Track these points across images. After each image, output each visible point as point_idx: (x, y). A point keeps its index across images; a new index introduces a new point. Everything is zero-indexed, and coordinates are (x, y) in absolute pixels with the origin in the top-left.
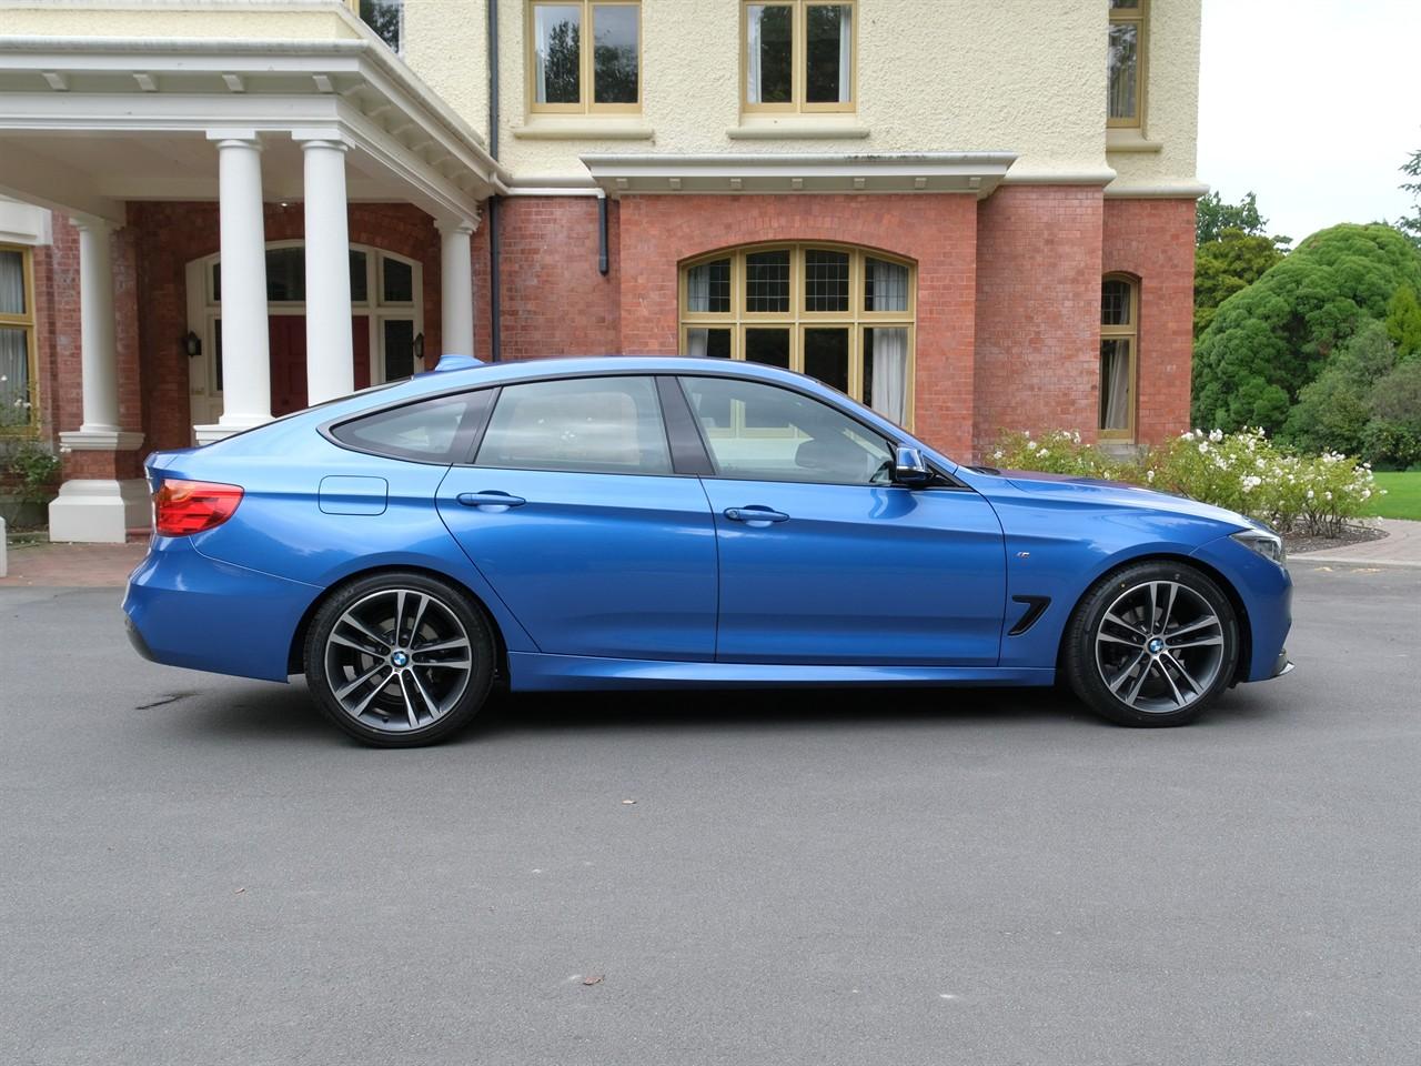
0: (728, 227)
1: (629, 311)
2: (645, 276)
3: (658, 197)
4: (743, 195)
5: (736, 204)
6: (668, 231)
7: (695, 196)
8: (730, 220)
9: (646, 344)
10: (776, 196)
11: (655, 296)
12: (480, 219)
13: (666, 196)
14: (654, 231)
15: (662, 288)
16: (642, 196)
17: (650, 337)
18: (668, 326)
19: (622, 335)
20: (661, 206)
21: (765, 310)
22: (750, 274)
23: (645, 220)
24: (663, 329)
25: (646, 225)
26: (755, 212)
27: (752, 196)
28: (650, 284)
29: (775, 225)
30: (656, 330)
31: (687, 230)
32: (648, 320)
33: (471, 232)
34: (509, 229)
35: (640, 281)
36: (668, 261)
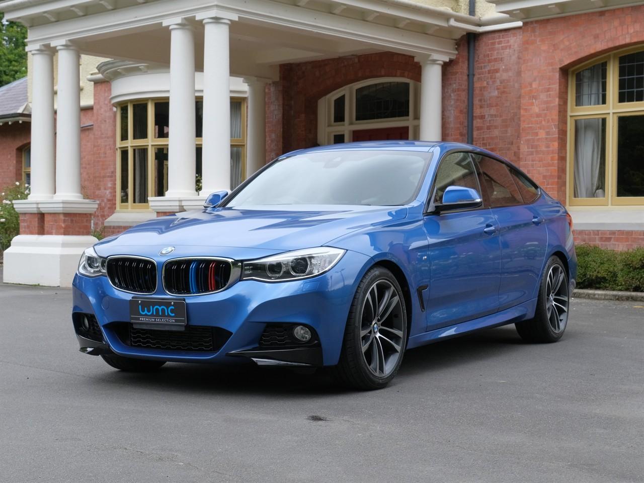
0: (596, 37)
1: (526, 110)
2: (537, 82)
3: (548, 21)
4: (607, 11)
5: (603, 18)
6: (554, 45)
7: (573, 16)
8: (598, 31)
9: (537, 134)
10: (632, 7)
11: (543, 97)
12: (456, 52)
13: (552, 19)
14: (544, 47)
15: (548, 90)
16: (537, 22)
17: (540, 128)
18: (552, 119)
19: (521, 128)
20: (549, 27)
21: (633, 101)
22: (622, 73)
23: (538, 40)
24: (548, 121)
25: (538, 43)
26: (616, 23)
27: (614, 10)
28: (540, 88)
29: (631, 31)
30: (543, 123)
31: (567, 43)
32: (538, 116)
33: (442, 63)
34: (481, 56)
35: (534, 86)
36: (553, 69)
